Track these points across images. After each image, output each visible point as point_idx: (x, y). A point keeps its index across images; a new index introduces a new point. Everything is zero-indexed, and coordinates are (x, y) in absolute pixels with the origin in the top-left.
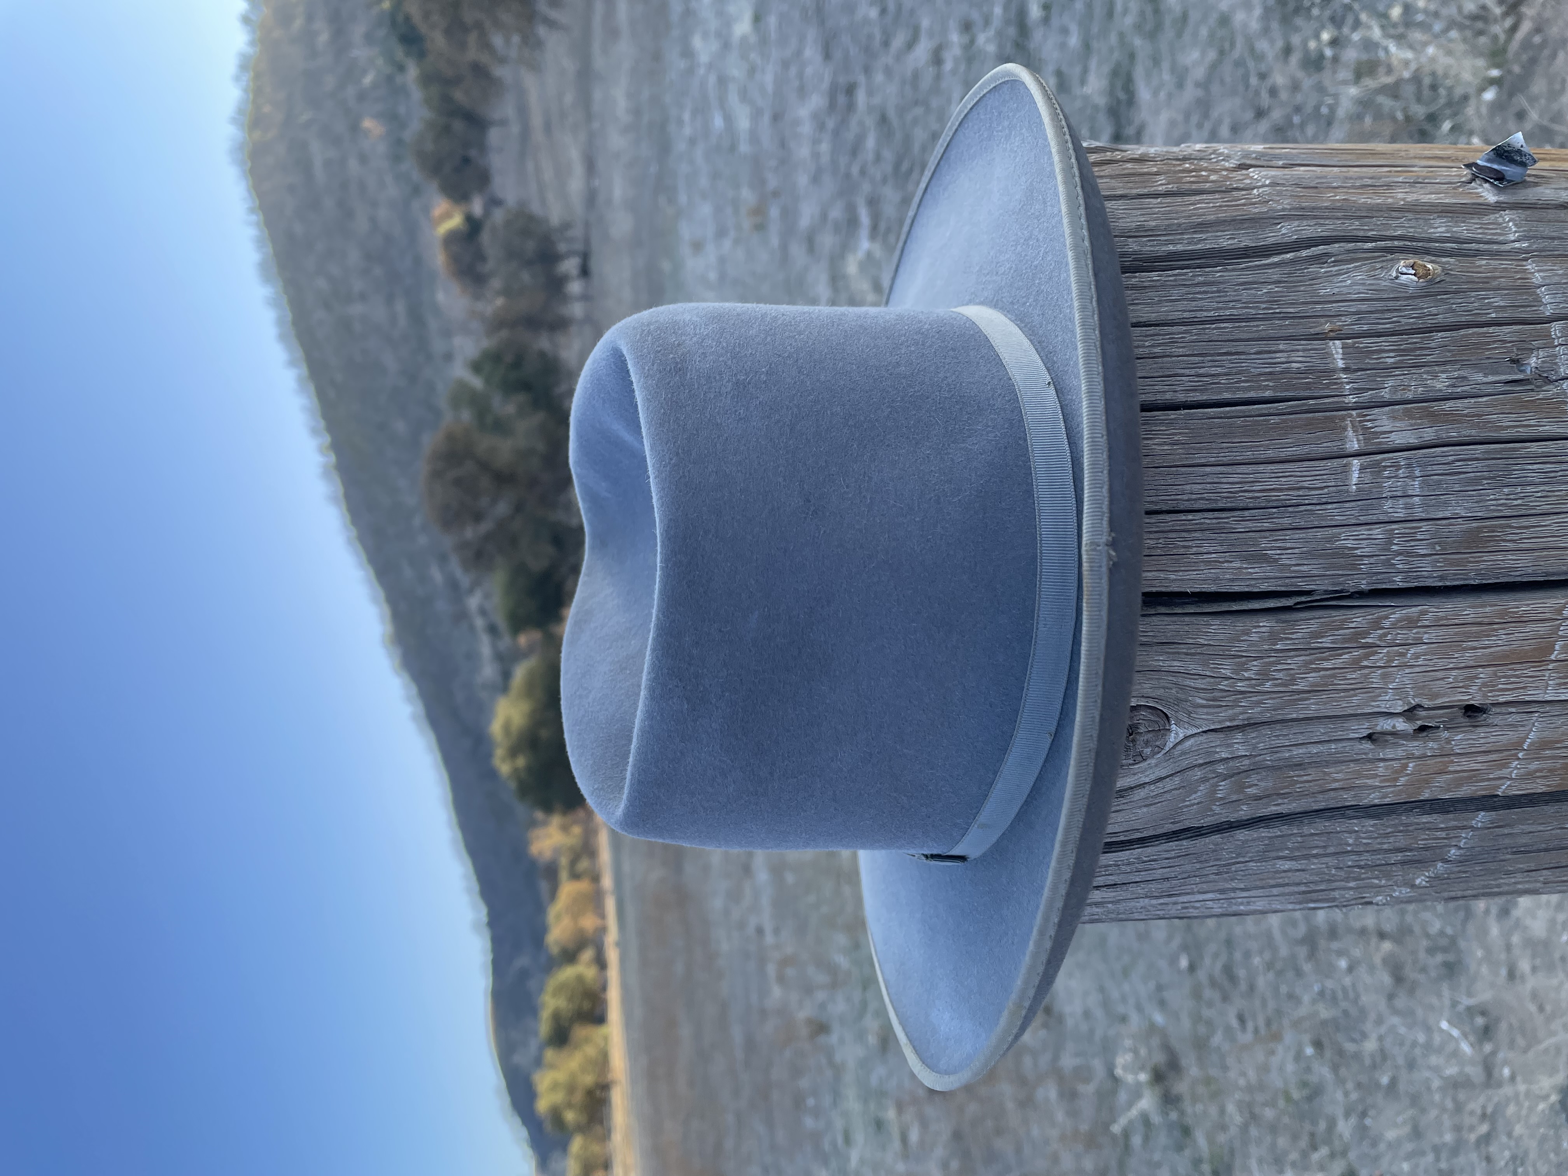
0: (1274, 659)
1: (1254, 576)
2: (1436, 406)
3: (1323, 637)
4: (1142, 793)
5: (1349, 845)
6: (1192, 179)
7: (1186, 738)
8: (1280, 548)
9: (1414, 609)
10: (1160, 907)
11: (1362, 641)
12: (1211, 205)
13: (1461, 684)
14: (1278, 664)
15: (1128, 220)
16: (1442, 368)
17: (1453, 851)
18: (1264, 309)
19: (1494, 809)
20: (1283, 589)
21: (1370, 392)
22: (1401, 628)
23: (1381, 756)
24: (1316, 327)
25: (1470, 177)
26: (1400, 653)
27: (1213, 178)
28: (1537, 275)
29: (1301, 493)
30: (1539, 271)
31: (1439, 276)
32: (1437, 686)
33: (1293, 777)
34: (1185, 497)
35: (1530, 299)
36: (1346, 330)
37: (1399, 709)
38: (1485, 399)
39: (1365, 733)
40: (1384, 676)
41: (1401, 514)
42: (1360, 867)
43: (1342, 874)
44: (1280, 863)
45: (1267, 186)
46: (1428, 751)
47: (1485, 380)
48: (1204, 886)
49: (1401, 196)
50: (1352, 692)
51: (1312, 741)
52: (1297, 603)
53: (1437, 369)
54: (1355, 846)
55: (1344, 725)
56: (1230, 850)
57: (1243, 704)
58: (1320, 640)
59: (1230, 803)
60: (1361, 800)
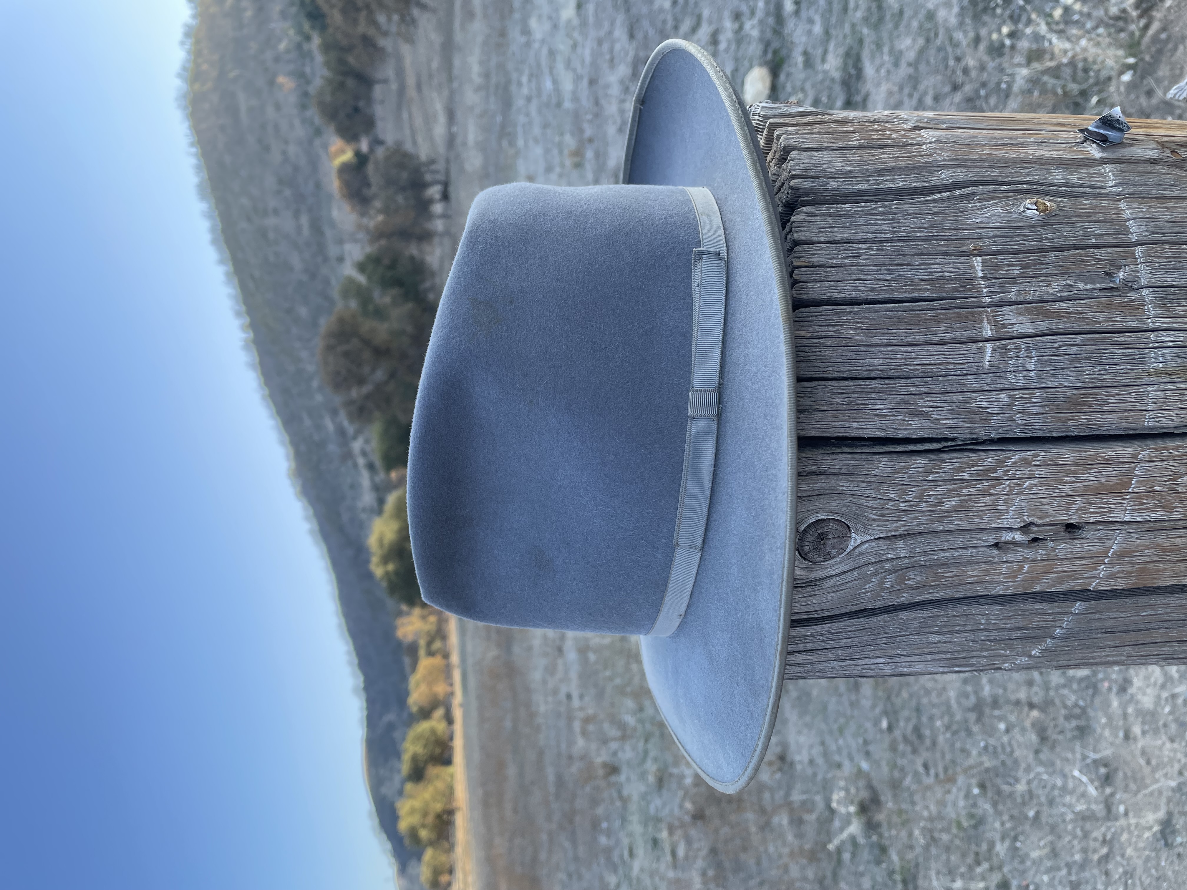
0: (927, 487)
1: (913, 426)
2: (1049, 306)
3: (962, 472)
4: (829, 583)
5: (982, 624)
6: (878, 137)
7: (862, 543)
8: (932, 407)
9: (1029, 453)
10: (845, 668)
11: (991, 475)
12: (891, 156)
13: (1063, 508)
14: (930, 491)
15: (830, 166)
16: (1054, 278)
17: (1058, 631)
18: (926, 233)
19: (1087, 600)
20: (934, 436)
21: (1001, 295)
22: (1020, 466)
23: (1005, 559)
24: (963, 246)
25: (1082, 139)
26: (1019, 484)
27: (894, 136)
28: (1127, 211)
29: (948, 367)
30: (1128, 209)
31: (1055, 211)
32: (1045, 509)
33: (940, 573)
34: (864, 368)
35: (1121, 229)
36: (985, 249)
37: (1017, 526)
38: (1085, 301)
39: (993, 542)
40: (1007, 501)
41: (1021, 384)
42: (990, 641)
43: (978, 646)
44: (932, 636)
45: (933, 143)
46: (1039, 556)
47: (1086, 287)
48: (877, 653)
49: (1031, 152)
50: (983, 512)
51: (954, 547)
52: (945, 447)
53: (1050, 279)
54: (985, 625)
55: (978, 536)
56: (895, 626)
57: (904, 519)
58: (960, 474)
59: (895, 592)
60: (990, 591)
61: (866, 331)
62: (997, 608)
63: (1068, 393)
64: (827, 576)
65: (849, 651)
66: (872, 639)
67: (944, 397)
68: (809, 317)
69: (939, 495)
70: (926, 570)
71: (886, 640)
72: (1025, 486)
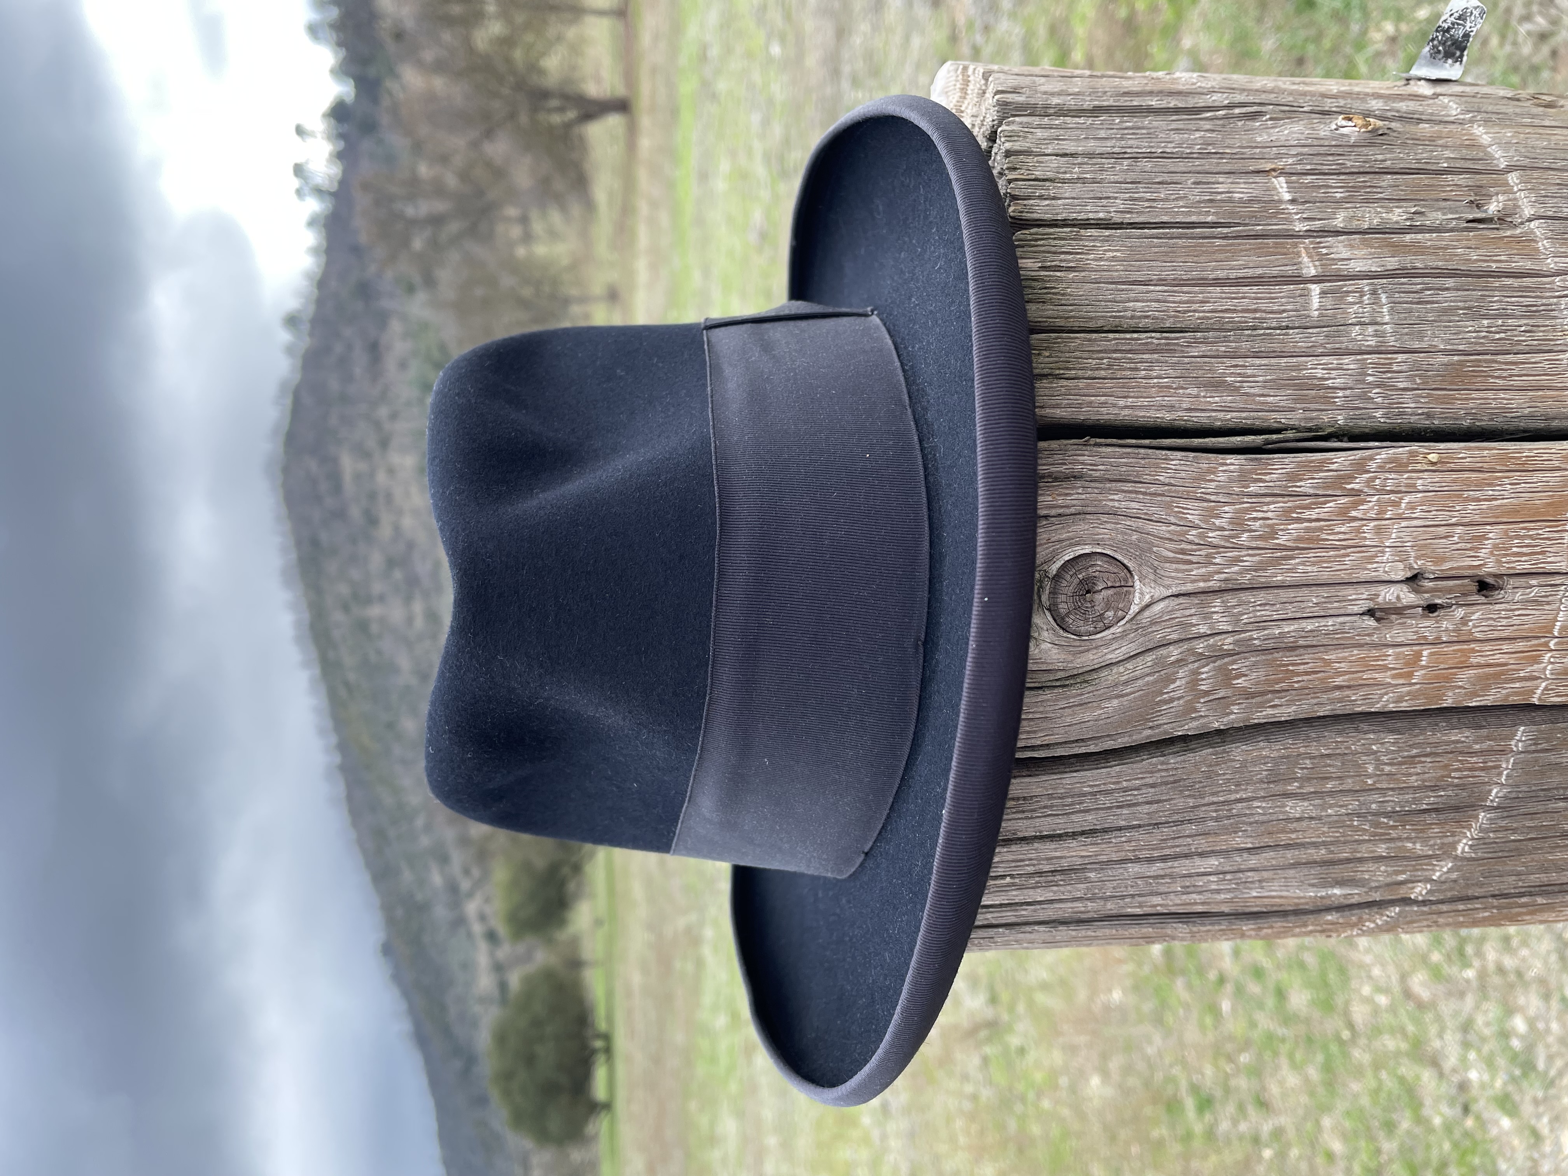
0: (1248, 505)
1: (1214, 407)
2: (1395, 238)
3: (1301, 480)
4: (1109, 677)
5: (1369, 776)
7: (1154, 600)
8: (1240, 375)
9: (1401, 449)
11: (1348, 487)
13: (1469, 546)
14: (1253, 511)
16: (1396, 204)
17: (1495, 791)
18: (1198, 149)
19: (1533, 724)
20: (1249, 424)
21: (1321, 222)
22: (1390, 471)
23: (1389, 640)
24: (1255, 166)
26: (1394, 502)
28: (1484, 136)
30: (1486, 133)
31: (1382, 129)
32: (1440, 546)
33: (1288, 665)
34: (1128, 315)
35: (1481, 154)
36: (1288, 169)
37: (1401, 576)
38: (1447, 234)
39: (1365, 605)
40: (1378, 530)
41: (1372, 344)
44: (1290, 804)
46: (1443, 634)
47: (1445, 217)
50: (1343, 551)
51: (1305, 615)
52: (1268, 442)
53: (1391, 205)
54: (1375, 779)
55: (1339, 594)
56: (1228, 777)
57: (1217, 561)
58: (1298, 484)
59: (1217, 701)
60: (1373, 704)
61: (1125, 263)
62: (1391, 738)
63: (1446, 359)
64: (1103, 664)
65: (1157, 835)
66: (1192, 807)
67: (1257, 361)
68: (1037, 240)
69: (1268, 519)
70: (1264, 657)
71: (1216, 811)
72: (1403, 505)
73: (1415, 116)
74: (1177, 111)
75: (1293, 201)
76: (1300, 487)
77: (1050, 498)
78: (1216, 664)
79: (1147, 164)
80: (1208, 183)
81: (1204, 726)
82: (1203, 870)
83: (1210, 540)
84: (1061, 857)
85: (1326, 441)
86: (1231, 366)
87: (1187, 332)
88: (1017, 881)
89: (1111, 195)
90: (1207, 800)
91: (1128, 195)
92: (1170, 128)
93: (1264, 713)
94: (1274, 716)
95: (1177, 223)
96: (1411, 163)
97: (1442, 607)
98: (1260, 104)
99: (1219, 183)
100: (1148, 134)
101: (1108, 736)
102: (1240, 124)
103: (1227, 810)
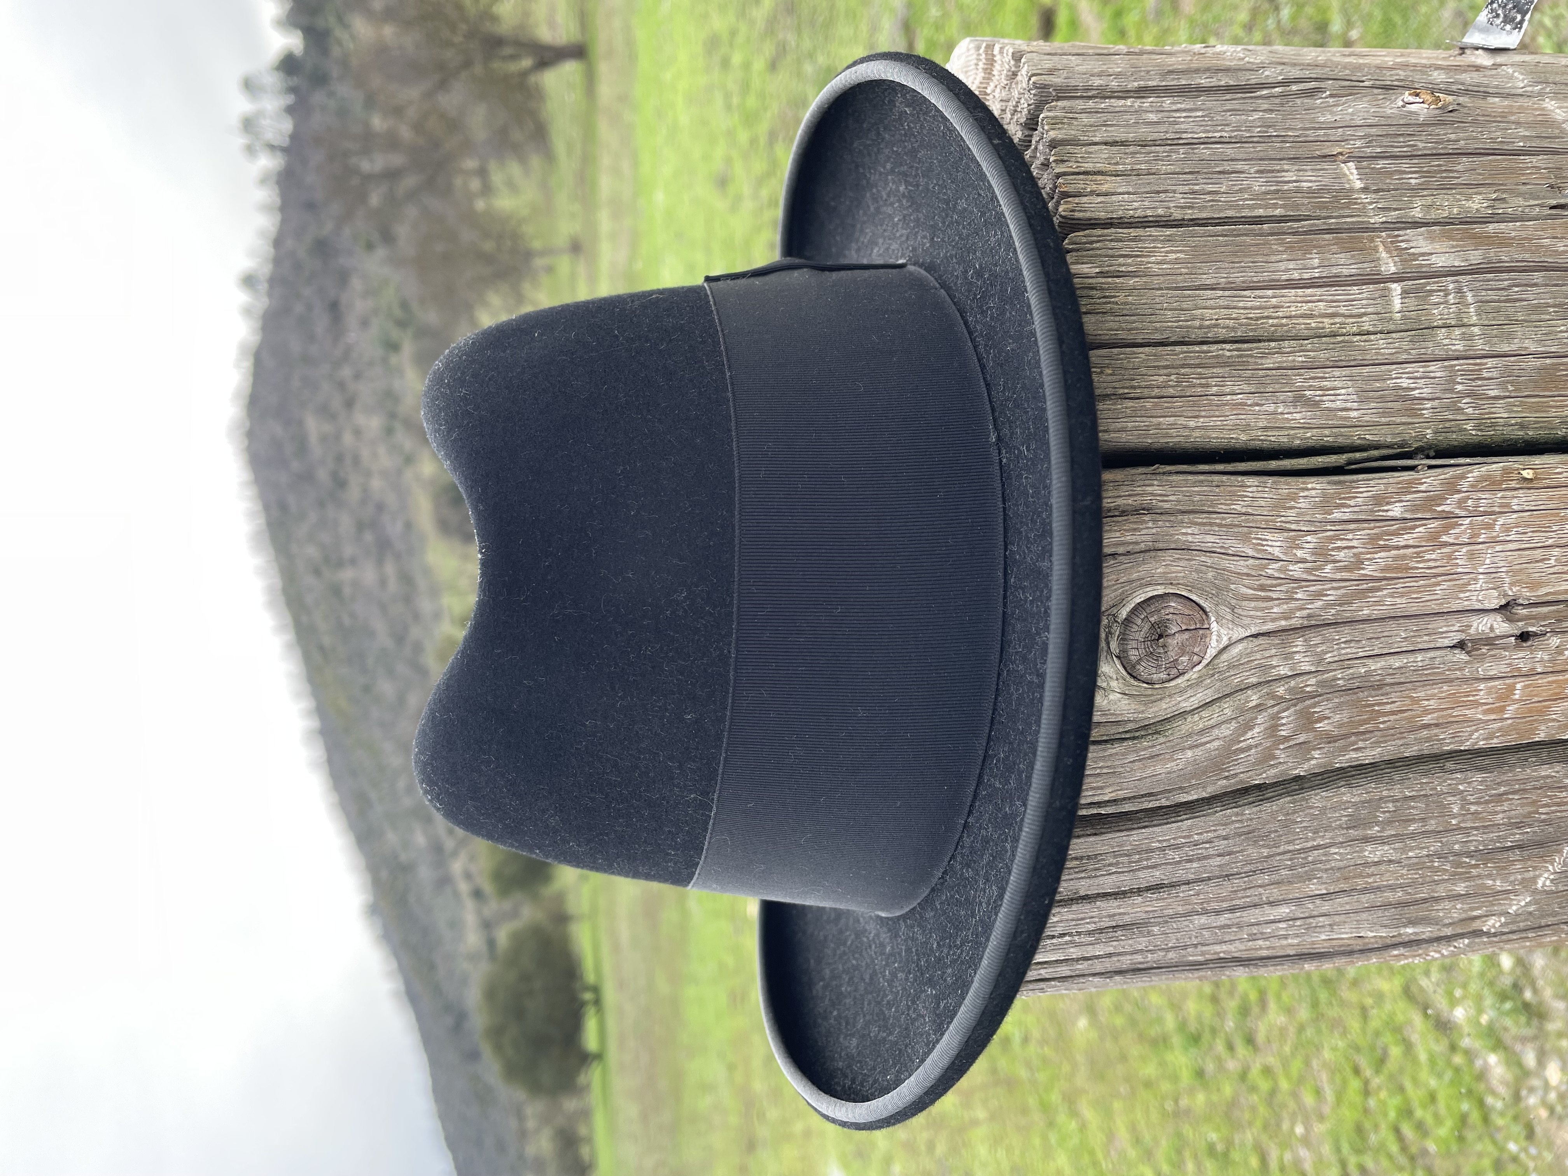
0: (1332, 533)
1: (1293, 424)
2: (1478, 228)
3: (1388, 503)
4: (1181, 728)
5: (1454, 816)
7: (1232, 643)
8: (1321, 389)
9: (1494, 466)
11: (1439, 509)
14: (1337, 540)
16: (1475, 190)
20: (1329, 442)
21: (1398, 212)
22: (1483, 490)
23: (1481, 674)
24: (1321, 150)
26: (1488, 524)
28: (1558, 111)
29: (1337, 320)
30: (1559, 108)
31: (1451, 104)
32: (1537, 570)
33: (1373, 705)
34: (1196, 325)
35: (1557, 131)
36: (1358, 153)
37: (1495, 604)
38: (1532, 223)
39: (1457, 638)
40: (1471, 556)
41: (1459, 347)
42: (1469, 854)
44: (1369, 849)
46: (1538, 665)
47: (1529, 203)
50: (1433, 580)
51: (1392, 651)
52: (1350, 463)
53: (1470, 191)
54: (1461, 818)
55: (1429, 626)
56: (1304, 824)
57: (1299, 596)
58: (1385, 508)
59: (1298, 747)
60: (1462, 742)
61: (1189, 265)
62: (1479, 777)
63: (1539, 363)
64: (1176, 713)
65: (1226, 889)
66: (1266, 857)
67: (1337, 372)
68: (1092, 243)
69: (1354, 547)
70: (1348, 698)
71: (1291, 859)
72: (1497, 528)
73: (1482, 89)
74: (1228, 89)
75: (1365, 190)
76: (1387, 511)
77: (1118, 534)
78: (1297, 708)
79: (1204, 151)
80: (1273, 171)
81: (1282, 773)
82: (1272, 918)
83: (1291, 573)
84: (1124, 914)
85: (1411, 458)
86: (1310, 379)
87: (1260, 341)
88: (1076, 938)
89: (1169, 187)
90: (1282, 849)
91: (1187, 188)
92: (1225, 108)
93: (1347, 757)
94: (1357, 759)
95: (1242, 217)
96: (1486, 142)
97: (1535, 635)
98: (1316, 79)
99: (1284, 171)
100: (1202, 116)
101: (1180, 788)
102: (1299, 101)
103: (1302, 858)
